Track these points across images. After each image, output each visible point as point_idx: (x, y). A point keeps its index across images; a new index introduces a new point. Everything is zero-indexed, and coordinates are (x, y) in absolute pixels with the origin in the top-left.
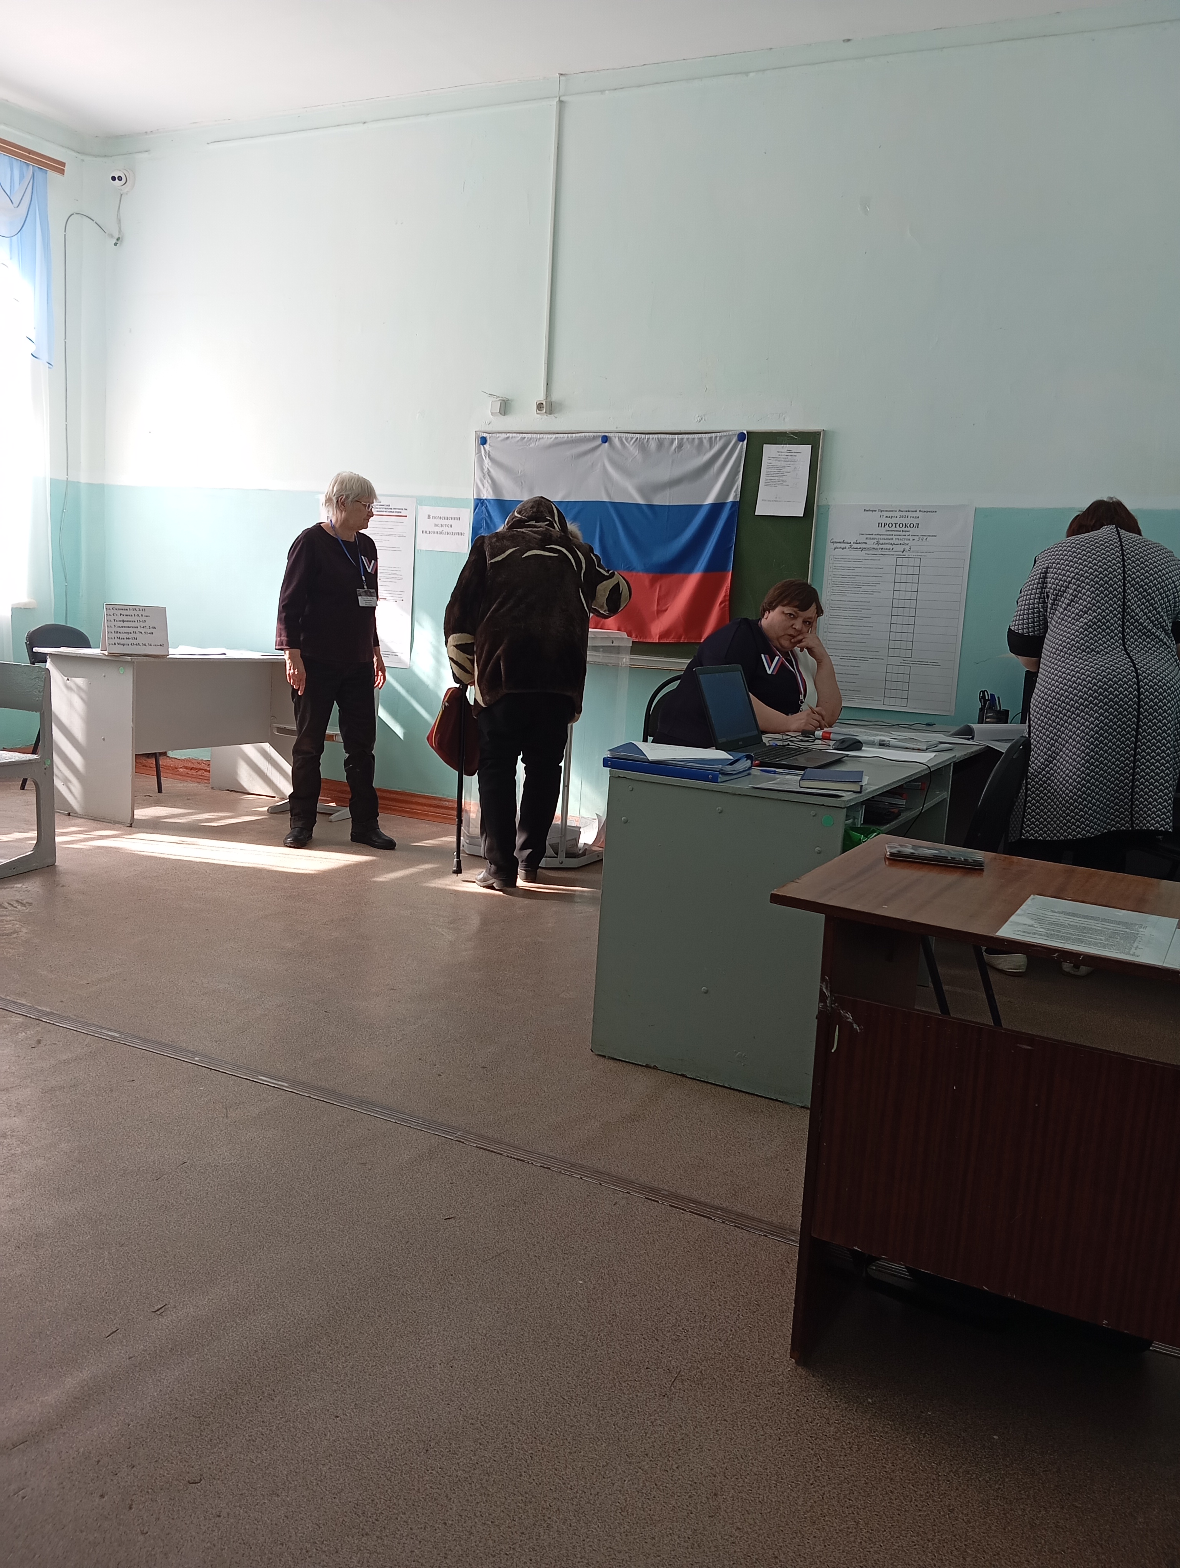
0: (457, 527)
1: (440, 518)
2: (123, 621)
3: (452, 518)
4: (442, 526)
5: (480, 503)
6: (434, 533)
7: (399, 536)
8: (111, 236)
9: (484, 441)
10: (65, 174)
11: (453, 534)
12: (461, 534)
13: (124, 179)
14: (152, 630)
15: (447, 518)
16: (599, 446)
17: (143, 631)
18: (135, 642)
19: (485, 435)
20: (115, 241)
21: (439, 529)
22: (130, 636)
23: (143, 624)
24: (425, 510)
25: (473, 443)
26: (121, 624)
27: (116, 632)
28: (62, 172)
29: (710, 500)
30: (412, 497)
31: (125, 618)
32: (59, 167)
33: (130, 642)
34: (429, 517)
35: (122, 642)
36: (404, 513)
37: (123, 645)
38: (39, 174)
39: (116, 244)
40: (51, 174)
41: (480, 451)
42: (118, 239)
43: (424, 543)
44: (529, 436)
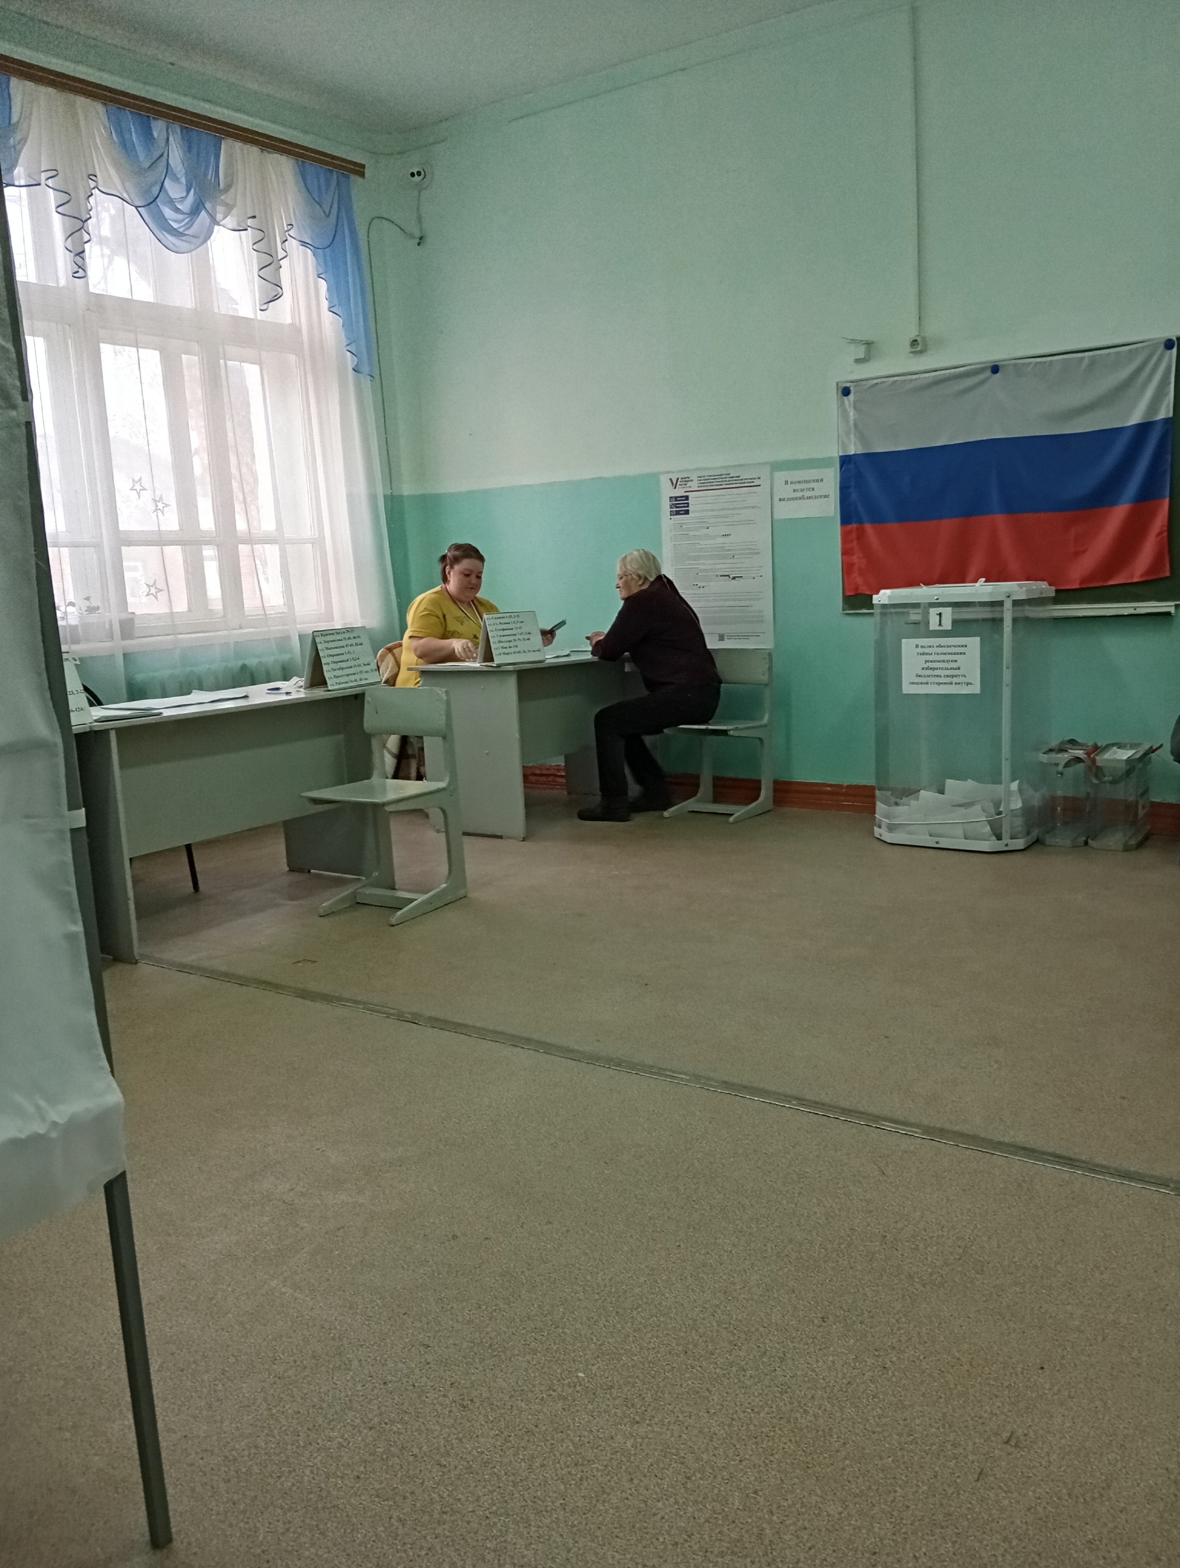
0: (820, 489)
1: (799, 482)
2: (504, 630)
3: (814, 481)
4: (802, 490)
5: (845, 461)
6: (793, 499)
7: (753, 507)
8: (412, 236)
9: (846, 392)
10: (366, 175)
11: (816, 497)
12: (825, 497)
13: (423, 173)
14: (527, 637)
15: (807, 482)
16: (988, 378)
17: (521, 637)
18: (517, 650)
19: (848, 385)
20: (418, 241)
21: (799, 494)
22: (511, 644)
23: (519, 631)
24: (780, 476)
25: (833, 394)
26: (502, 633)
27: (499, 642)
28: (362, 175)
29: (1135, 419)
30: (766, 463)
31: (505, 627)
32: (359, 170)
33: (512, 650)
34: (786, 483)
35: (506, 651)
36: (757, 482)
37: (508, 654)
38: (342, 179)
39: (419, 244)
40: (354, 178)
41: (843, 404)
42: (421, 238)
43: (784, 511)
44: (902, 378)
